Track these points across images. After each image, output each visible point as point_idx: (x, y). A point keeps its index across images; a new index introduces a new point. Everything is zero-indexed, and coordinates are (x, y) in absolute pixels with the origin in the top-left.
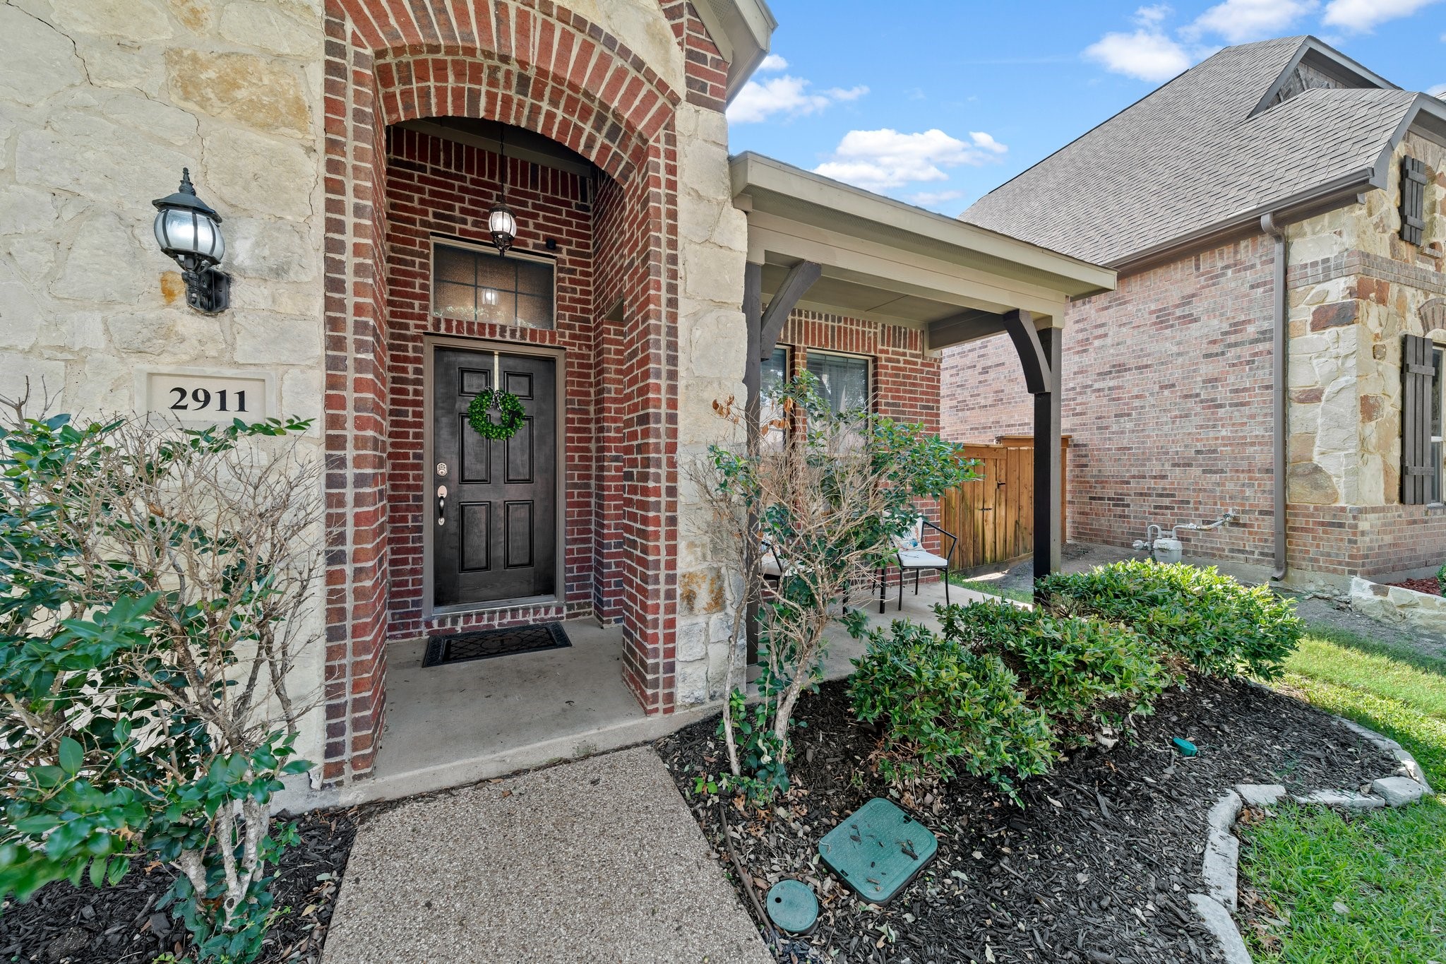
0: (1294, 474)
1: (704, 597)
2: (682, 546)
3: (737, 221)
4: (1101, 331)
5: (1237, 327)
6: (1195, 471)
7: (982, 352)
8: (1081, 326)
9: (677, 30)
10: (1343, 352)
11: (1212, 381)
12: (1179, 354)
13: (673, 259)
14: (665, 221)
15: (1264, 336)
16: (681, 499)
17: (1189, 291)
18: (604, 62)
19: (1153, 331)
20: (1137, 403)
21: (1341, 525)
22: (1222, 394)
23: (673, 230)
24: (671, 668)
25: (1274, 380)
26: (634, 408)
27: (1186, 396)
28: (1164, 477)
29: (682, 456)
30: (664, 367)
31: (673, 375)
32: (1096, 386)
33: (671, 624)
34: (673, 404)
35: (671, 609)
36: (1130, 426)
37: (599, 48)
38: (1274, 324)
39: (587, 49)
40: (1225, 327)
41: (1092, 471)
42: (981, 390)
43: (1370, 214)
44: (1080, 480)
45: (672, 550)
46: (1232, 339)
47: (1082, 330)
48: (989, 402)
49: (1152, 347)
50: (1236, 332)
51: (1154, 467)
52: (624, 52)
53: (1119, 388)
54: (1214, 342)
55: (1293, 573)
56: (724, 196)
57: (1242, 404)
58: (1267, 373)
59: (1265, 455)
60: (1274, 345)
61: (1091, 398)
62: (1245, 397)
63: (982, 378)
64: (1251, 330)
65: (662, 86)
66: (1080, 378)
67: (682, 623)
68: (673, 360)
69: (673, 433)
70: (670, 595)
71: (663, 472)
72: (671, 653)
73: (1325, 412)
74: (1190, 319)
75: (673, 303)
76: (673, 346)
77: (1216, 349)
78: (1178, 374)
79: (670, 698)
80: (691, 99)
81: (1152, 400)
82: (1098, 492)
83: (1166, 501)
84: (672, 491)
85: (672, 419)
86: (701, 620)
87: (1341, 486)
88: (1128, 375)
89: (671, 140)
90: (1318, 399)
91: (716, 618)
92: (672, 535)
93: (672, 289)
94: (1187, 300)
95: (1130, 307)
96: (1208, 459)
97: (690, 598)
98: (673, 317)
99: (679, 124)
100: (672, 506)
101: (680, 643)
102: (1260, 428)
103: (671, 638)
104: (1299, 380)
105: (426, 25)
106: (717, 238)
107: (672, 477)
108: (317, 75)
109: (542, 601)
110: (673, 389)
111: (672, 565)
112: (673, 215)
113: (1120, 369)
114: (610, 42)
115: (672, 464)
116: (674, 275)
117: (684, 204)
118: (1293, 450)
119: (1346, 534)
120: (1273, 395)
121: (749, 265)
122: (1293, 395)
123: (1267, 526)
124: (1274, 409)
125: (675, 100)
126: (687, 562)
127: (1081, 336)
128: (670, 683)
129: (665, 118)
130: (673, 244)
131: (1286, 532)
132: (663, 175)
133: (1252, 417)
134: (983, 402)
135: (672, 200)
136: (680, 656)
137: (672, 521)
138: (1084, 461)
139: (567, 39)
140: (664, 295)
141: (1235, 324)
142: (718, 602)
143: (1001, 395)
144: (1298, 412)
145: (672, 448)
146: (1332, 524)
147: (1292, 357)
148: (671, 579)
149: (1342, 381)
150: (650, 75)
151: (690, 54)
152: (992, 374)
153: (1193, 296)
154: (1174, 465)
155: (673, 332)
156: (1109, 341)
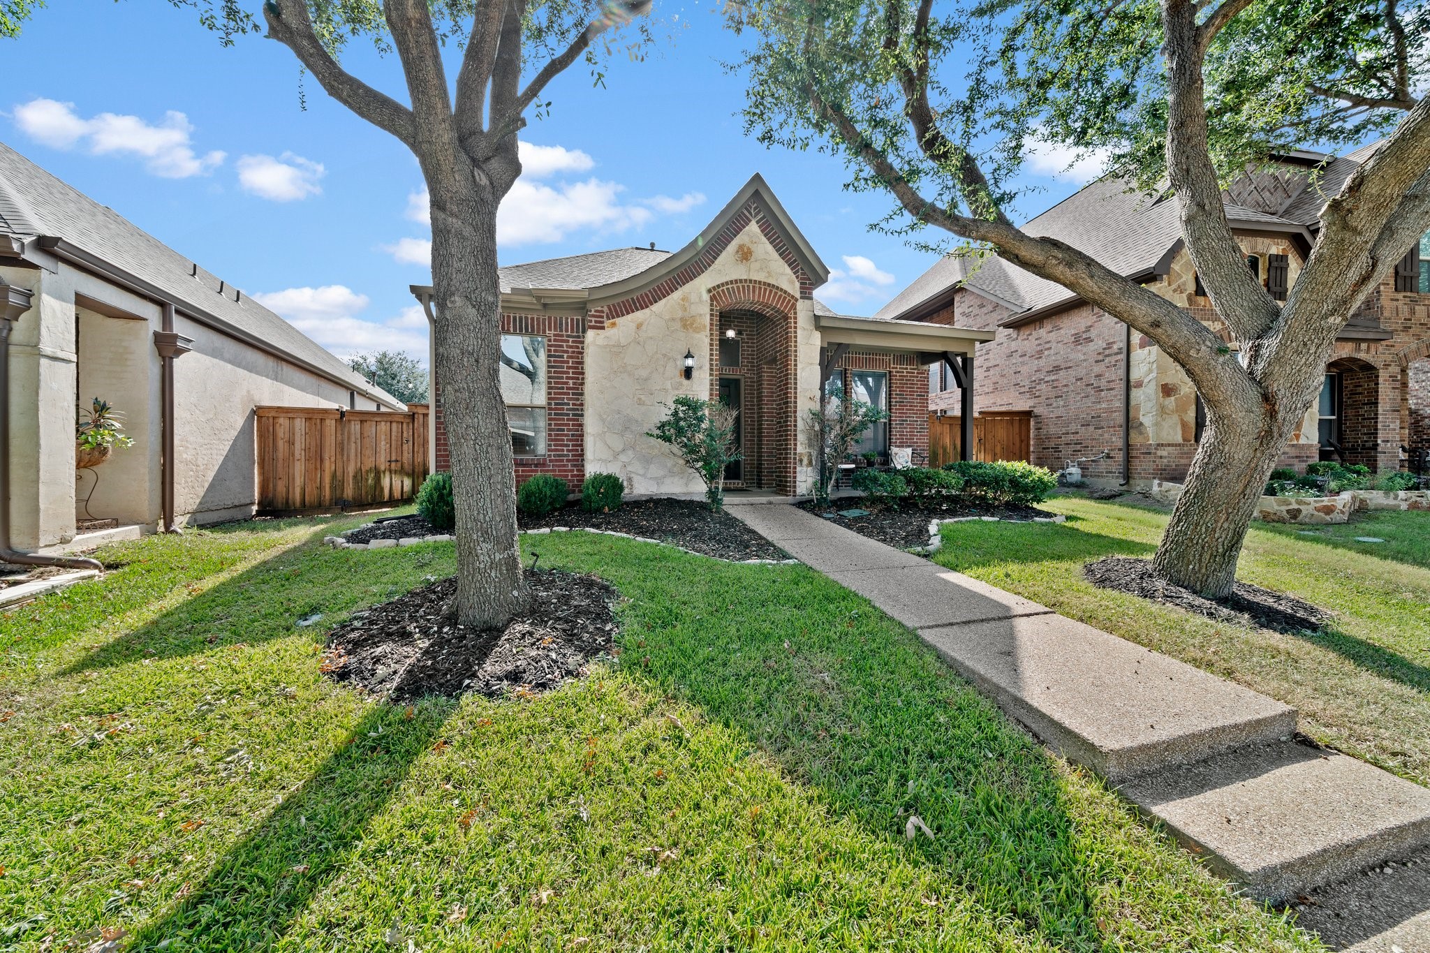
0: (1132, 427)
1: (805, 461)
2: (798, 444)
3: (818, 335)
4: (1048, 346)
5: (1110, 345)
6: (1091, 428)
7: (986, 357)
8: (1038, 342)
9: (797, 277)
10: (1152, 360)
11: (1099, 376)
12: (1085, 360)
13: (796, 351)
14: (793, 339)
15: (1120, 352)
16: (798, 429)
17: (1089, 324)
18: (776, 293)
19: (1072, 346)
20: (1065, 389)
21: (1150, 453)
22: (1103, 383)
23: (796, 342)
24: (795, 482)
25: (1123, 376)
26: (782, 399)
27: (1088, 385)
28: (1077, 433)
29: (799, 414)
30: (793, 386)
31: (796, 388)
32: (1046, 379)
33: (795, 468)
34: (796, 398)
35: (795, 463)
36: (1062, 403)
37: (774, 290)
38: (1123, 345)
39: (771, 291)
40: (1105, 346)
41: (1044, 432)
42: (986, 382)
43: (1169, 285)
44: (1038, 438)
45: (795, 445)
46: (1107, 352)
47: (1039, 345)
48: (990, 390)
49: (1072, 356)
50: (1109, 348)
51: (1073, 428)
52: (782, 290)
53: (1057, 380)
54: (1099, 354)
55: (1132, 482)
56: (813, 328)
57: (1111, 389)
58: (1121, 372)
59: (1119, 418)
60: (1123, 356)
61: (1043, 386)
62: (1112, 385)
63: (986, 374)
64: (1115, 347)
65: (793, 297)
66: (1038, 375)
67: (798, 469)
68: (796, 384)
69: (796, 407)
70: (795, 459)
71: (793, 419)
72: (795, 477)
73: (1144, 393)
74: (1089, 340)
75: (796, 365)
76: (796, 379)
77: (1101, 358)
78: (1084, 372)
79: (795, 492)
80: (801, 298)
81: (1072, 388)
82: (1047, 444)
83: (1078, 447)
84: (795, 426)
85: (795, 402)
86: (805, 469)
87: (1150, 431)
88: (1062, 373)
89: (795, 313)
90: (1141, 386)
91: (810, 469)
92: (795, 440)
93: (796, 361)
94: (1088, 329)
95: (1062, 331)
96: (1095, 421)
97: (801, 461)
98: (796, 370)
99: (798, 308)
100: (795, 431)
101: (798, 475)
102: (1119, 404)
103: (795, 472)
104: (1135, 376)
105: (731, 297)
106: (810, 342)
107: (796, 421)
108: (708, 317)
109: (736, 481)
110: (796, 393)
111: (795, 449)
112: (796, 337)
113: (1057, 369)
114: (778, 288)
115: (795, 417)
116: (796, 356)
117: (799, 332)
118: (1132, 414)
119: (1152, 458)
120: (1123, 385)
121: (822, 348)
122: (1132, 384)
123: (1120, 456)
124: (1123, 392)
125: (797, 300)
126: (800, 449)
127: (1039, 348)
128: (795, 487)
129: (794, 307)
130: (796, 346)
131: (1128, 459)
132: (793, 325)
133: (1115, 396)
134: (987, 390)
135: (795, 332)
136: (798, 479)
137: (795, 435)
138: (1039, 425)
139: (765, 290)
140: (793, 363)
141: (1109, 344)
142: (810, 464)
143: (997, 386)
144: (1135, 393)
145: (795, 412)
146: (1146, 453)
147: (1132, 363)
148: (795, 454)
149: (1151, 376)
150: (789, 294)
151: (801, 283)
152: (992, 372)
153: (1091, 326)
154: (1082, 425)
155: (796, 374)
156: (1052, 352)
